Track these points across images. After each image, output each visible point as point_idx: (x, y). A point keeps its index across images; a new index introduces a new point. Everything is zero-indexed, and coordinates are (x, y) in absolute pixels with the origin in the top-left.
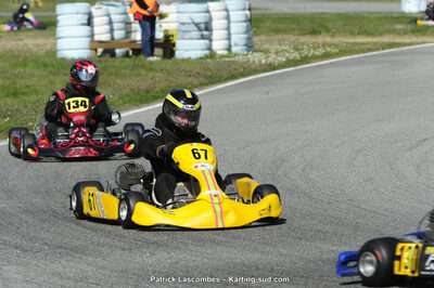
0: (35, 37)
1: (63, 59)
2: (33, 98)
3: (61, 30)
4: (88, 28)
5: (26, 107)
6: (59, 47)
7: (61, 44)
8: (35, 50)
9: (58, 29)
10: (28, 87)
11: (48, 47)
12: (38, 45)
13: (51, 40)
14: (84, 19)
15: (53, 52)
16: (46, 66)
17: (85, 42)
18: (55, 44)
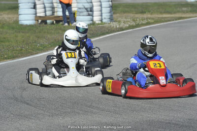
0: (8, 14)
1: (22, 25)
2: (7, 44)
3: (21, 11)
4: (34, 10)
5: (4, 48)
6: (20, 19)
7: (21, 17)
8: (8, 20)
9: (19, 10)
10: (4, 38)
11: (15, 19)
12: (10, 18)
13: (16, 16)
14: (32, 5)
15: (17, 21)
16: (13, 28)
17: (33, 17)
18: (18, 17)
